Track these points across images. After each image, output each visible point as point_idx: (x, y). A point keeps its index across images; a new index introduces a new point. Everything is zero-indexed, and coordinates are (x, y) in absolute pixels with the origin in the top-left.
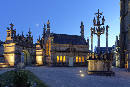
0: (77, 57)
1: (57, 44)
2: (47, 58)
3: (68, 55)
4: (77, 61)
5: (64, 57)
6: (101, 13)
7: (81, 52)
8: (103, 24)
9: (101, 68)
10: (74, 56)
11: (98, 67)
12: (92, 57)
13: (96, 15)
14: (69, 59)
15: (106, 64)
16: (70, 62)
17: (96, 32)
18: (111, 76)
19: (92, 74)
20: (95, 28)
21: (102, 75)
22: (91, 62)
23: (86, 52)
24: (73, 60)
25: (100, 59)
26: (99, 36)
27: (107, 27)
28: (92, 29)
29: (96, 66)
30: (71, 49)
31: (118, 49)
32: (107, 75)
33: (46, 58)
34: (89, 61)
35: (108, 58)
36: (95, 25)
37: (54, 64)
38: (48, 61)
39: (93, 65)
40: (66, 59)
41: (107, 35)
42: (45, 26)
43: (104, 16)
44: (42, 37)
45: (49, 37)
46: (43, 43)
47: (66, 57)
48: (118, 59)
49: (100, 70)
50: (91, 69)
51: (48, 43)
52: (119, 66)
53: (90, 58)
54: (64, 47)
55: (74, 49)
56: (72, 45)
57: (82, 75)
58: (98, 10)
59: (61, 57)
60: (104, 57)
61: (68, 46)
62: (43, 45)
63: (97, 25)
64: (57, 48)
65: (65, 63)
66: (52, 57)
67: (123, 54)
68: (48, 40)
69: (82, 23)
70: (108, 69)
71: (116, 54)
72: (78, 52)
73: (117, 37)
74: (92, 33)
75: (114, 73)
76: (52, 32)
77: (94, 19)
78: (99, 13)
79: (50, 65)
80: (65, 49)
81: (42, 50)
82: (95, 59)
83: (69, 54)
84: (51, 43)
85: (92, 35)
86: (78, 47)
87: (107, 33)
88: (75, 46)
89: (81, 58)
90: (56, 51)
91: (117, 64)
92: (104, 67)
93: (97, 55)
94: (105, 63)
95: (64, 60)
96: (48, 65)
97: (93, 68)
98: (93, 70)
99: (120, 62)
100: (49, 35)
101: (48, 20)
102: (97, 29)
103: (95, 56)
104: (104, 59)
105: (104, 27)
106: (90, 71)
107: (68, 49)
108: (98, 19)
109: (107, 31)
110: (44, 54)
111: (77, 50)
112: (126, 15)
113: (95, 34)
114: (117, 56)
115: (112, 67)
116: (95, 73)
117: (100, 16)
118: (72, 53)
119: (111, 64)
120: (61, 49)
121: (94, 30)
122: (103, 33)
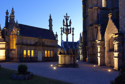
0: (46, 51)
1: (24, 37)
2: (12, 53)
3: (37, 50)
4: (46, 56)
5: (32, 52)
6: (69, 17)
7: (50, 46)
8: (70, 26)
9: (69, 61)
10: (43, 50)
11: (67, 61)
12: (62, 53)
13: (65, 17)
14: (38, 53)
15: (73, 58)
16: (38, 57)
17: (65, 32)
18: (76, 67)
19: (62, 67)
20: (64, 27)
21: (70, 67)
22: (61, 56)
23: (55, 47)
24: (41, 54)
25: (68, 54)
26: (67, 35)
27: (73, 29)
28: (61, 28)
29: (65, 60)
30: (40, 43)
31: (81, 45)
32: (74, 67)
33: (10, 52)
34: (60, 56)
35: (74, 54)
36: (64, 25)
37: (20, 59)
38: (12, 56)
39: (63, 59)
40: (34, 53)
41: (73, 35)
42: (7, 13)
43: (71, 20)
44: (4, 27)
45: (14, 28)
46: (5, 34)
47: (34, 52)
48: (81, 54)
49: (69, 63)
50: (62, 62)
51: (13, 35)
52: (82, 60)
53: (60, 53)
54: (32, 40)
55: (43, 43)
56: (41, 39)
57: (55, 68)
58: (67, 13)
59: (29, 51)
60: (71, 53)
61: (37, 40)
62: (6, 36)
63: (66, 26)
64: (24, 41)
65: (33, 58)
66: (18, 51)
67: (85, 49)
68: (12, 31)
69: (50, 16)
70: (74, 62)
71: (80, 49)
72: (47, 46)
73: (80, 34)
74: (62, 32)
75: (78, 65)
76: (17, 22)
77: (64, 21)
78: (67, 16)
79: (15, 60)
80: (33, 43)
81: (5, 43)
82: (64, 54)
83: (38, 48)
84: (17, 35)
85: (62, 34)
86: (47, 42)
87: (73, 33)
88: (44, 40)
89: (50, 52)
90: (23, 44)
91: (81, 58)
92: (71, 61)
93: (66, 51)
94: (71, 57)
95: (32, 55)
96: (13, 60)
97: (63, 61)
98: (63, 63)
99: (82, 57)
100: (13, 25)
101: (13, 9)
102: (66, 29)
103: (64, 52)
104: (71, 54)
105: (71, 28)
106: (61, 65)
107: (37, 42)
108: (67, 22)
109: (73, 31)
110: (7, 48)
111: (46, 44)
112: (86, 18)
113: (64, 33)
114: (81, 51)
115: (77, 61)
116: (65, 66)
117: (68, 19)
118: (41, 48)
119: (76, 58)
120: (29, 42)
121: (64, 30)
122: (70, 33)
